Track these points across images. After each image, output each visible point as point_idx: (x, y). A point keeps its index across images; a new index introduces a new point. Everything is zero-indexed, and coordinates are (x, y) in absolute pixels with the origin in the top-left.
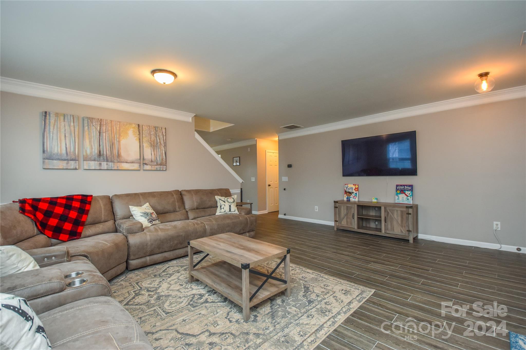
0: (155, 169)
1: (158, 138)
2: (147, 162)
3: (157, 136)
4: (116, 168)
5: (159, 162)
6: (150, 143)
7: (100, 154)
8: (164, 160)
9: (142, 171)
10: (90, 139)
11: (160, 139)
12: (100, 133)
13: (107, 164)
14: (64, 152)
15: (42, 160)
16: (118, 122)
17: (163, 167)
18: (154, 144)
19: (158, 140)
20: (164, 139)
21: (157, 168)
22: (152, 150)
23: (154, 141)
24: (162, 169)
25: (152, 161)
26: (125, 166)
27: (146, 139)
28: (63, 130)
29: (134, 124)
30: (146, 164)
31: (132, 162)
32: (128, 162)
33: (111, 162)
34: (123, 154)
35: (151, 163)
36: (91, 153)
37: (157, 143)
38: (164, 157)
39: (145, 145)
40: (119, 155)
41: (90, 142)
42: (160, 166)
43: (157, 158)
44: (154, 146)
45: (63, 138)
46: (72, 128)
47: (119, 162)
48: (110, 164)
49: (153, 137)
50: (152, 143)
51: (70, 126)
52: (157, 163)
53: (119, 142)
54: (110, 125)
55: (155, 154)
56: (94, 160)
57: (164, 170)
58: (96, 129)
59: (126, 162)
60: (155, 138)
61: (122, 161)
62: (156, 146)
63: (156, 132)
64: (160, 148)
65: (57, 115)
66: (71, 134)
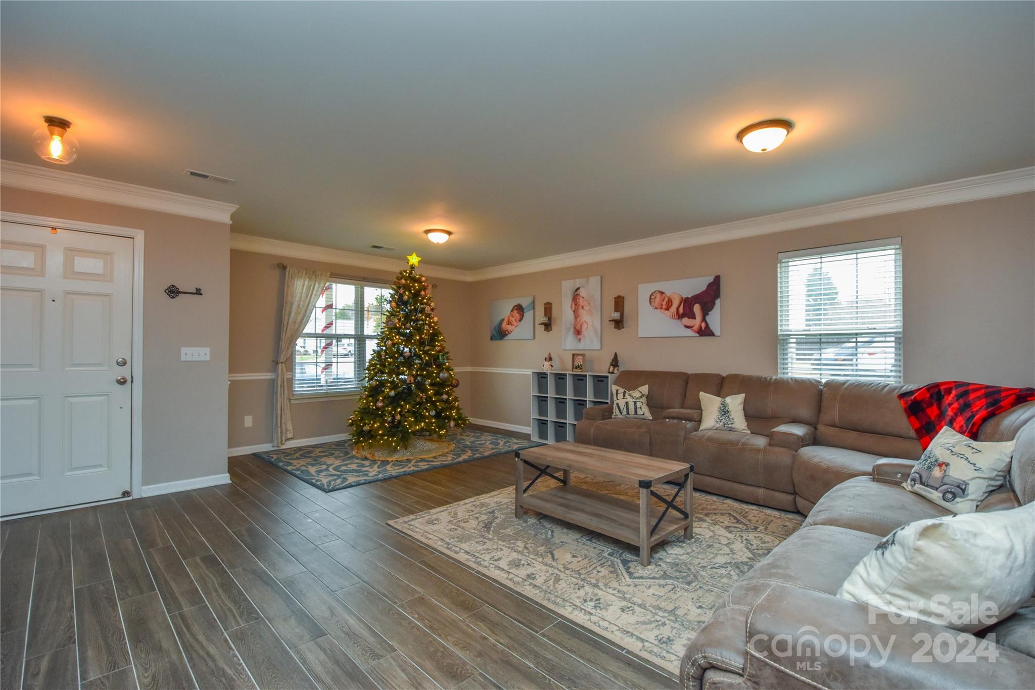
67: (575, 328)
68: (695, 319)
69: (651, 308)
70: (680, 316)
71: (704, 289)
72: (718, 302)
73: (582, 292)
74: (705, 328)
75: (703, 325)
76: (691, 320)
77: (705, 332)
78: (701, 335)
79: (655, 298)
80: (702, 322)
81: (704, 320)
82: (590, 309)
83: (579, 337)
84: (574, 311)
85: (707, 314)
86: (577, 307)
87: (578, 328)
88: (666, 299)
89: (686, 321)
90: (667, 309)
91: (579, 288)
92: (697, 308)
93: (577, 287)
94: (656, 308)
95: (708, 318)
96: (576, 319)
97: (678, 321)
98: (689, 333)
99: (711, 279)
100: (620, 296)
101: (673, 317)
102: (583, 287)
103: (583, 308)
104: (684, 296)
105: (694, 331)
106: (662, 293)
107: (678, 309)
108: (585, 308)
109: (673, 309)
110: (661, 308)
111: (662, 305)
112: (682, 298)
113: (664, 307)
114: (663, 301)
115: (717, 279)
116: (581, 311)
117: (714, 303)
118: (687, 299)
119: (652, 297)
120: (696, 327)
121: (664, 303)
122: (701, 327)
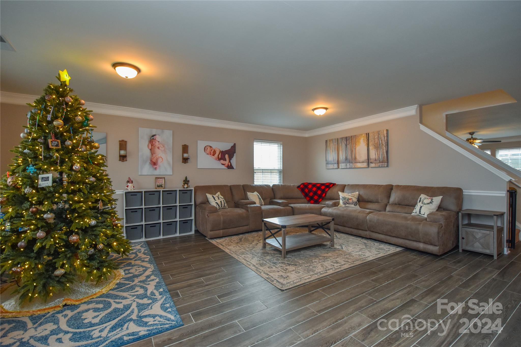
0: (378, 166)
1: (380, 140)
2: (372, 161)
3: (380, 139)
4: (353, 167)
5: (381, 160)
6: (375, 145)
7: (346, 159)
8: (386, 158)
9: (370, 168)
10: (342, 150)
11: (382, 141)
12: (346, 145)
13: (349, 165)
14: (332, 160)
15: (325, 165)
16: (355, 136)
17: (384, 164)
18: (377, 146)
19: (381, 142)
20: (386, 139)
21: (379, 166)
22: (376, 151)
23: (377, 143)
24: (383, 166)
25: (376, 160)
26: (359, 165)
27: (371, 143)
28: (332, 148)
29: (364, 134)
30: (371, 163)
31: (363, 162)
32: (360, 162)
33: (352, 163)
34: (358, 157)
35: (375, 162)
36: (342, 159)
37: (380, 145)
38: (385, 155)
39: (371, 148)
40: (355, 158)
41: (342, 152)
42: (381, 163)
43: (379, 157)
44: (377, 147)
45: (332, 152)
46: (335, 146)
47: (355, 163)
48: (351, 164)
49: (376, 140)
50: (376, 145)
51: (334, 145)
52: (379, 161)
53: (355, 149)
54: (350, 139)
55: (378, 154)
56: (344, 163)
57: (385, 166)
58: (344, 143)
59: (359, 163)
60: (378, 141)
61: (357, 162)
62: (379, 147)
63: (379, 135)
64: (382, 148)
65: (330, 141)
66: (334, 150)
67: (151, 161)
68: (226, 161)
69: (205, 153)
70: (219, 159)
71: (230, 148)
72: (235, 154)
73: (158, 138)
74: (230, 165)
75: (229, 164)
76: (224, 161)
77: (230, 167)
78: (228, 168)
79: (207, 149)
80: (229, 163)
81: (230, 162)
82: (164, 150)
83: (155, 166)
84: (151, 150)
85: (231, 159)
86: (153, 147)
87: (154, 160)
88: (213, 150)
89: (222, 161)
90: (213, 155)
91: (155, 135)
92: (227, 156)
93: (154, 134)
94: (208, 154)
95: (231, 161)
96: (152, 155)
97: (218, 161)
98: (223, 167)
99: (232, 144)
100: (186, 145)
101: (216, 159)
102: (159, 135)
103: (158, 148)
104: (222, 150)
105: (226, 166)
106: (211, 147)
107: (218, 156)
108: (160, 148)
109: (216, 155)
110: (210, 154)
111: (211, 153)
112: (220, 151)
113: (212, 154)
114: (211, 151)
115: (235, 144)
116: (157, 150)
117: (234, 155)
118: (222, 151)
119: (206, 148)
120: (226, 165)
121: (212, 152)
122: (228, 165)
